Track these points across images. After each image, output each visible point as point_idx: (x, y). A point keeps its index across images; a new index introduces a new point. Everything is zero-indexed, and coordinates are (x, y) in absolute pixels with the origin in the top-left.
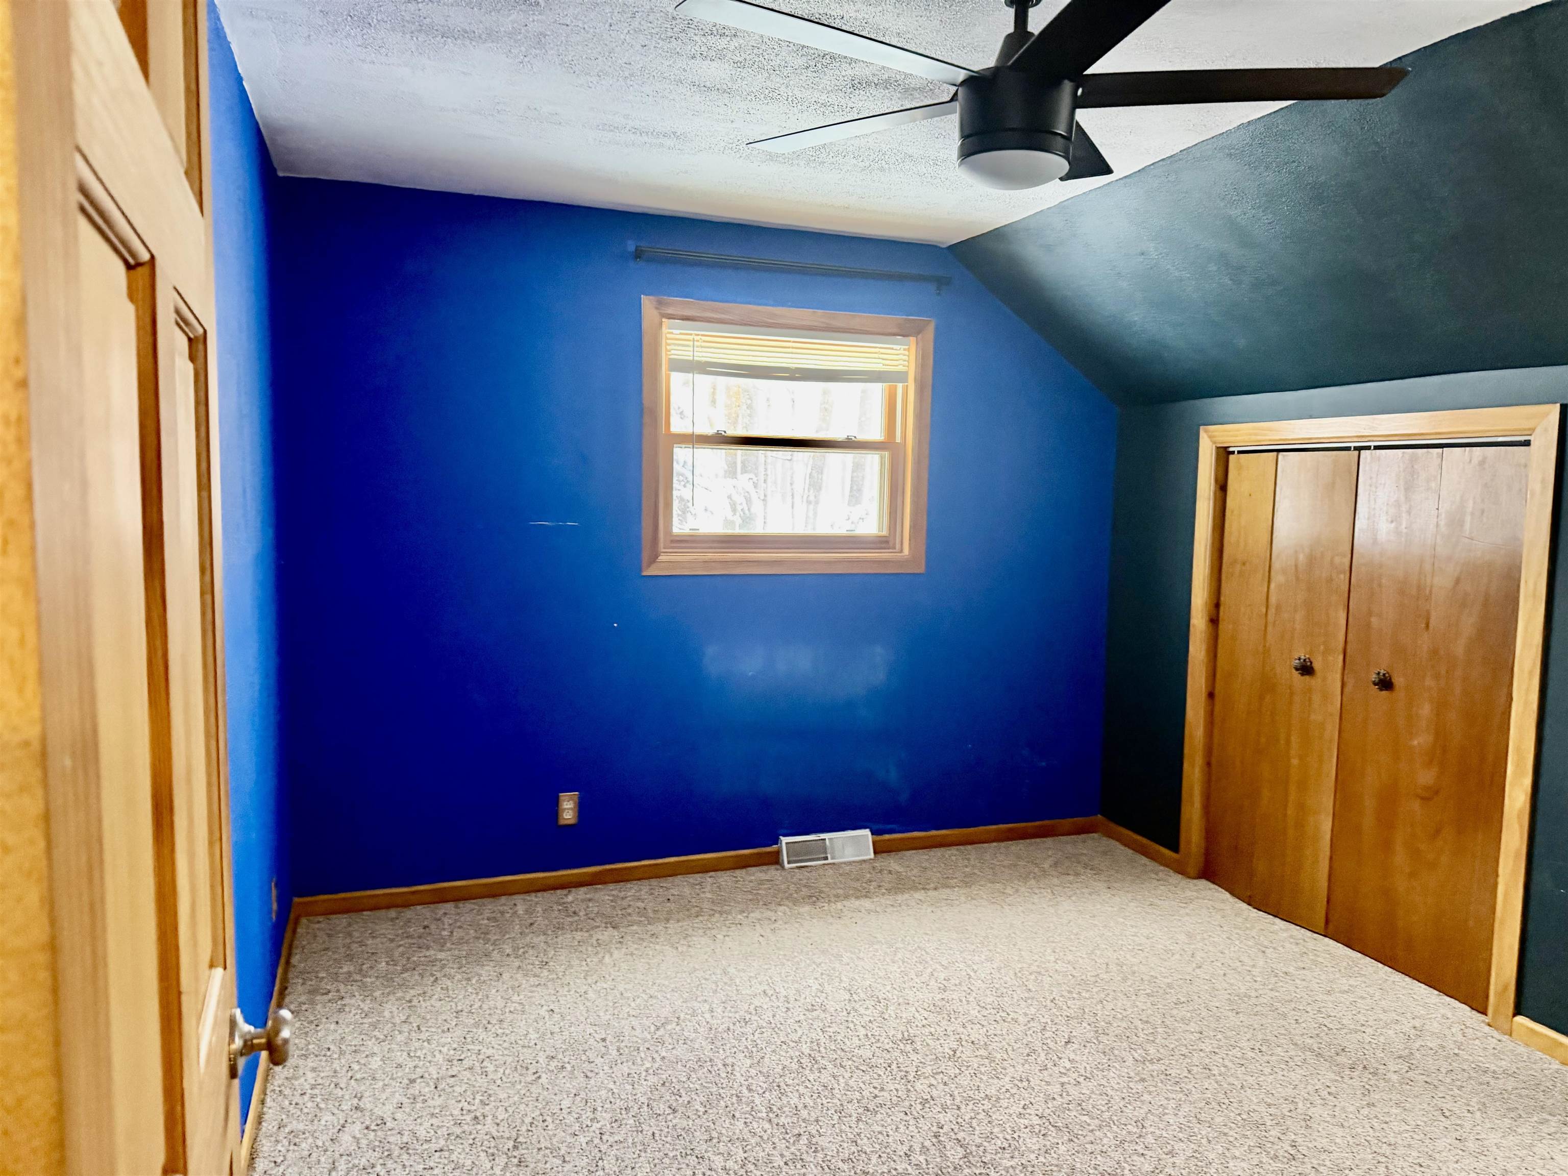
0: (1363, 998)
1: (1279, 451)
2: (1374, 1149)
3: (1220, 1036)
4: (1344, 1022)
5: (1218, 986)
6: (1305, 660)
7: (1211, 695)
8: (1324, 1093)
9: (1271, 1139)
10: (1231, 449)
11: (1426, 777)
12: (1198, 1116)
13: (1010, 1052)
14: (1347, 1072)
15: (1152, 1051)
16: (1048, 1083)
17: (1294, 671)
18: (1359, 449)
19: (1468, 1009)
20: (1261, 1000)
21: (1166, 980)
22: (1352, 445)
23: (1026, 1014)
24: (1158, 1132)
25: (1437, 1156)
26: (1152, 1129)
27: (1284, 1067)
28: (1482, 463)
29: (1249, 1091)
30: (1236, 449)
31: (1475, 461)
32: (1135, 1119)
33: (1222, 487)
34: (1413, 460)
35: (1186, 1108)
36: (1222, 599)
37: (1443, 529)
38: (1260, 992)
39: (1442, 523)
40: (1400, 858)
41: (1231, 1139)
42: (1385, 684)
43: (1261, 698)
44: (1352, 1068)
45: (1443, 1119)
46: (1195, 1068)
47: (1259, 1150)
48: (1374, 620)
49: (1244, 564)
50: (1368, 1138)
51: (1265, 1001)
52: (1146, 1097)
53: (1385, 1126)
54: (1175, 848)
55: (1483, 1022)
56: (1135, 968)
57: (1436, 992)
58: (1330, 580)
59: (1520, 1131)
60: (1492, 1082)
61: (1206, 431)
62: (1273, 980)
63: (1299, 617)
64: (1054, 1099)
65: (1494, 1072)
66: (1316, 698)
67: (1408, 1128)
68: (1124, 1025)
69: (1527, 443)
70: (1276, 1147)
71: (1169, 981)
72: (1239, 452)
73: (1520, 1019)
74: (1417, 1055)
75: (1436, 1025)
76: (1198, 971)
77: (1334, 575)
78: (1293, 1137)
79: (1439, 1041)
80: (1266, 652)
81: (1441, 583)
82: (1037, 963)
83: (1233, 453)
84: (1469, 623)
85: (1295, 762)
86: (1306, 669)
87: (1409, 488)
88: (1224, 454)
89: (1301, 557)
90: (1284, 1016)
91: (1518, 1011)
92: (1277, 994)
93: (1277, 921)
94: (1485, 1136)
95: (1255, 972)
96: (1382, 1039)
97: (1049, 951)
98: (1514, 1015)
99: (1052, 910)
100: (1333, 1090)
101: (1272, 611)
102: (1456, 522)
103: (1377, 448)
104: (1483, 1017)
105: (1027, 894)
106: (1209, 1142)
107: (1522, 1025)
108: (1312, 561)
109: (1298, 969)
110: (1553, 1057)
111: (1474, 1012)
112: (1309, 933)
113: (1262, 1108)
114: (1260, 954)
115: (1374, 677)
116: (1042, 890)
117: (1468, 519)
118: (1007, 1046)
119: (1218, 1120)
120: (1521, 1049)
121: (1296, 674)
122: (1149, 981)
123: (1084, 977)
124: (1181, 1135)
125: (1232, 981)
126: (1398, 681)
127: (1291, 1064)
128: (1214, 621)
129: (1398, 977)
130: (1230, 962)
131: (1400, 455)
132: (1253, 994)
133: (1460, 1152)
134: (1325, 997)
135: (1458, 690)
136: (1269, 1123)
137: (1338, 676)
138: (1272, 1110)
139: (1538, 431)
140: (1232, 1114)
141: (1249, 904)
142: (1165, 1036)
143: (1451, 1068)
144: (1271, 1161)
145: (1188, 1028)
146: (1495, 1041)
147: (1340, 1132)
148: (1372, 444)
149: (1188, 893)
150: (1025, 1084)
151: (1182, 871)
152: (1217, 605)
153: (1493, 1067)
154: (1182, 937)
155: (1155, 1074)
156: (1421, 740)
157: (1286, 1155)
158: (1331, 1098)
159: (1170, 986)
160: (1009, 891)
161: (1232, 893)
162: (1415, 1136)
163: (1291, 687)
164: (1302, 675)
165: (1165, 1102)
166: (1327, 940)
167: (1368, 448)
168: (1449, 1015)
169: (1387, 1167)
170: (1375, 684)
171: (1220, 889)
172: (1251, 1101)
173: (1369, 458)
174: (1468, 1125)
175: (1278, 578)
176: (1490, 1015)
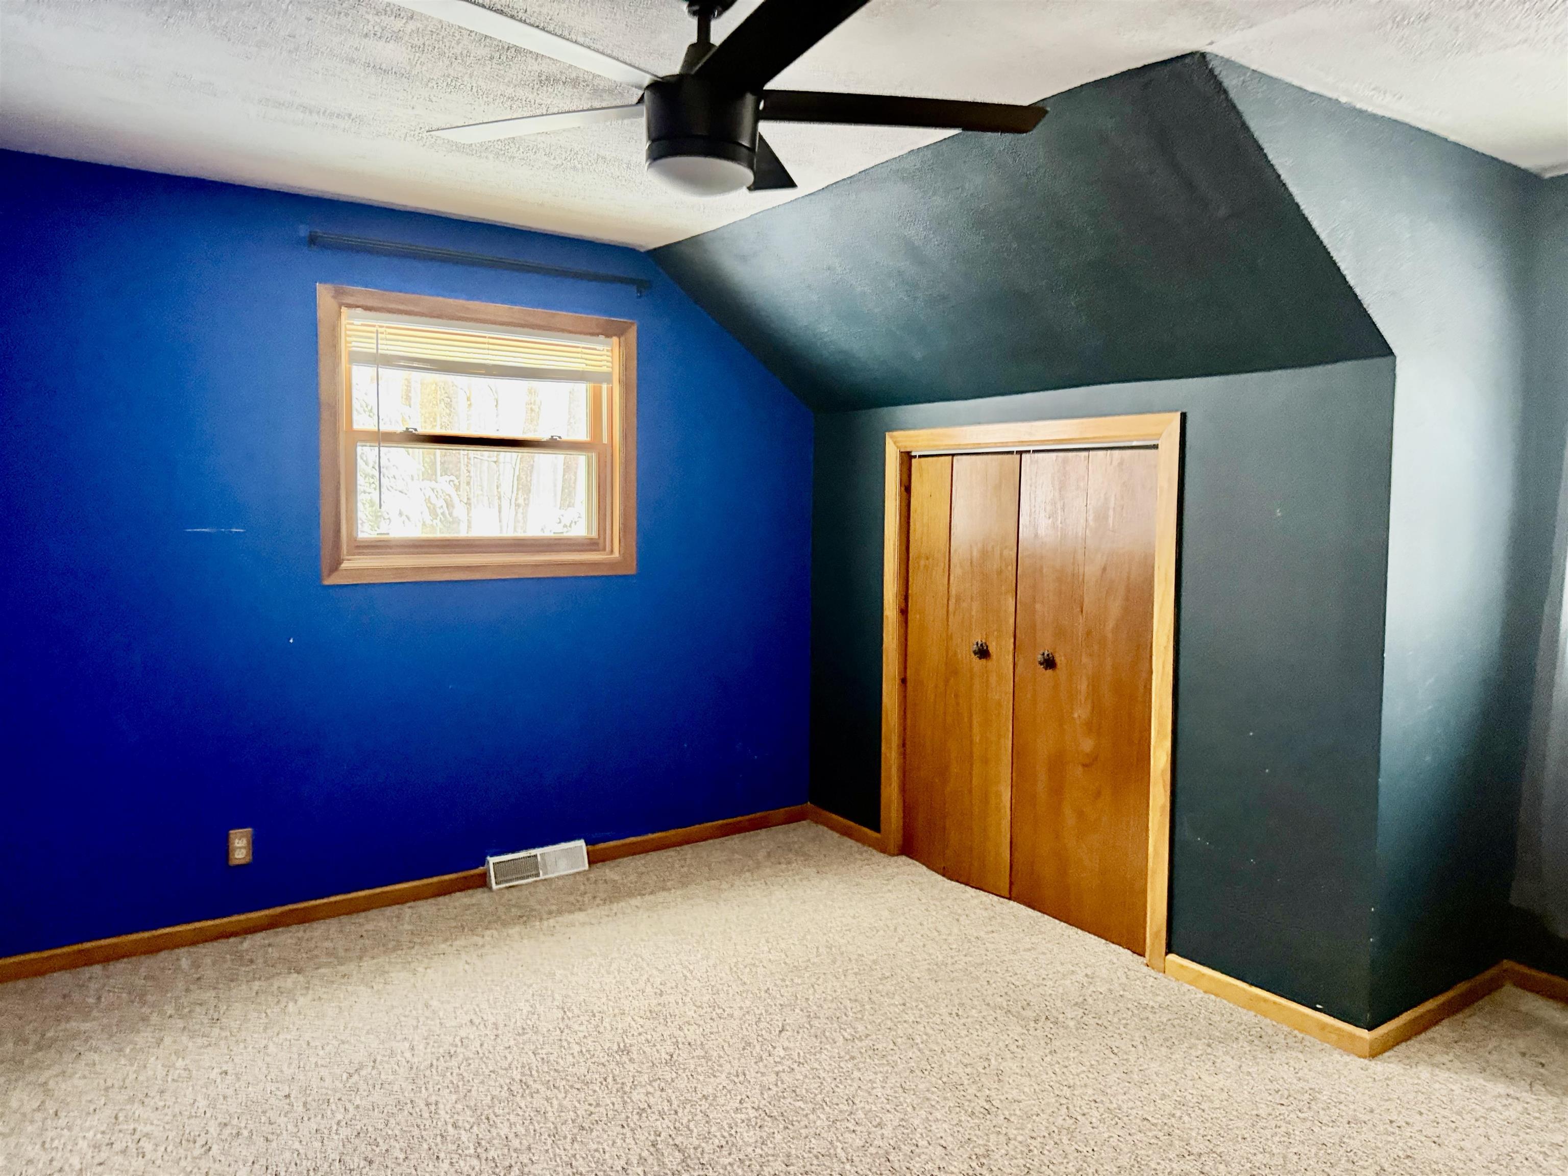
0: (1044, 953)
1: (953, 455)
2: (1057, 1092)
3: (921, 1006)
4: (1029, 978)
5: (919, 957)
6: (982, 645)
7: (904, 681)
8: (1013, 1047)
9: (969, 1097)
10: (913, 454)
11: (1088, 745)
12: (904, 1085)
13: (726, 1048)
14: (1032, 1024)
15: (860, 1028)
16: (763, 1074)
17: (973, 655)
18: (1020, 453)
19: (1129, 952)
20: (956, 966)
21: (871, 958)
22: (1015, 449)
23: (741, 1008)
24: (867, 1107)
25: (1108, 1091)
26: (862, 1105)
27: (978, 1027)
28: (1121, 464)
29: (948, 1054)
30: (917, 454)
31: (1115, 463)
32: (846, 1097)
33: (906, 488)
34: (1065, 462)
35: (893, 1080)
36: (910, 592)
37: (1091, 523)
38: (956, 958)
39: (1090, 518)
40: (1070, 818)
41: (933, 1103)
42: (1049, 663)
43: (947, 681)
44: (1036, 1021)
45: (1112, 1056)
46: (899, 1040)
47: (958, 1109)
48: (1038, 606)
49: (927, 559)
50: (1052, 1084)
51: (961, 967)
52: (856, 1074)
53: (1065, 1070)
54: (877, 829)
55: (1142, 963)
56: (843, 949)
57: (1103, 941)
58: (1000, 572)
59: (1174, 1057)
60: (1151, 1016)
61: (891, 437)
62: (966, 946)
63: (976, 606)
64: (769, 1089)
65: (1153, 1007)
66: (993, 679)
67: (1084, 1068)
68: (834, 1006)
69: (1155, 447)
70: (973, 1104)
71: (875, 957)
72: (920, 456)
73: (1172, 957)
74: (1090, 1000)
75: (1104, 971)
76: (900, 945)
77: (1003, 568)
78: (988, 1092)
79: (1107, 986)
80: (950, 638)
81: (1091, 571)
82: (751, 956)
83: (915, 457)
84: (1115, 608)
85: (977, 739)
86: (983, 653)
87: (1062, 487)
88: (907, 458)
89: (975, 554)
90: (977, 978)
91: (1169, 950)
92: (971, 959)
93: (968, 889)
94: (1146, 1066)
95: (951, 939)
96: (1061, 991)
97: (763, 941)
98: (1167, 954)
99: (765, 900)
100: (1021, 1043)
101: (953, 601)
102: (1101, 517)
103: (1034, 451)
104: (1141, 958)
105: (741, 888)
106: (914, 1108)
107: (1173, 962)
108: (984, 554)
109: (987, 933)
110: (1197, 987)
111: (1135, 955)
112: (996, 898)
113: (960, 1070)
114: (955, 922)
115: (1040, 658)
116: (756, 883)
117: (1111, 513)
118: (723, 1043)
119: (921, 1086)
120: (1174, 984)
121: (975, 659)
122: (856, 960)
123: (796, 964)
124: (888, 1107)
125: (931, 951)
126: (1060, 660)
127: (985, 1023)
128: (904, 612)
129: (1073, 931)
130: (928, 933)
131: (1054, 458)
132: (950, 961)
133: (1127, 1084)
134: (1011, 957)
135: (1108, 668)
136: (966, 1082)
137: (1010, 659)
138: (969, 1070)
139: (1163, 435)
140: (934, 1079)
141: (944, 876)
142: (872, 1012)
143: (1118, 1008)
144: (969, 1119)
145: (892, 1002)
146: (1152, 979)
147: (1025, 1080)
148: (1031, 448)
149: (889, 870)
150: (741, 1078)
151: (883, 850)
152: (906, 598)
153: (1151, 1003)
154: (886, 913)
155: (863, 1051)
156: (1081, 713)
157: (982, 1110)
158: (1019, 1050)
159: (875, 962)
160: (725, 886)
161: (928, 867)
162: (1090, 1075)
163: (971, 670)
164: (980, 658)
165: (872, 1077)
166: (1011, 903)
167: (1029, 451)
168: (1115, 961)
169: (1068, 1108)
170: (1041, 664)
171: (917, 863)
172: (950, 1063)
173: (1029, 461)
174: (1132, 1059)
175: (956, 571)
176: (1147, 954)
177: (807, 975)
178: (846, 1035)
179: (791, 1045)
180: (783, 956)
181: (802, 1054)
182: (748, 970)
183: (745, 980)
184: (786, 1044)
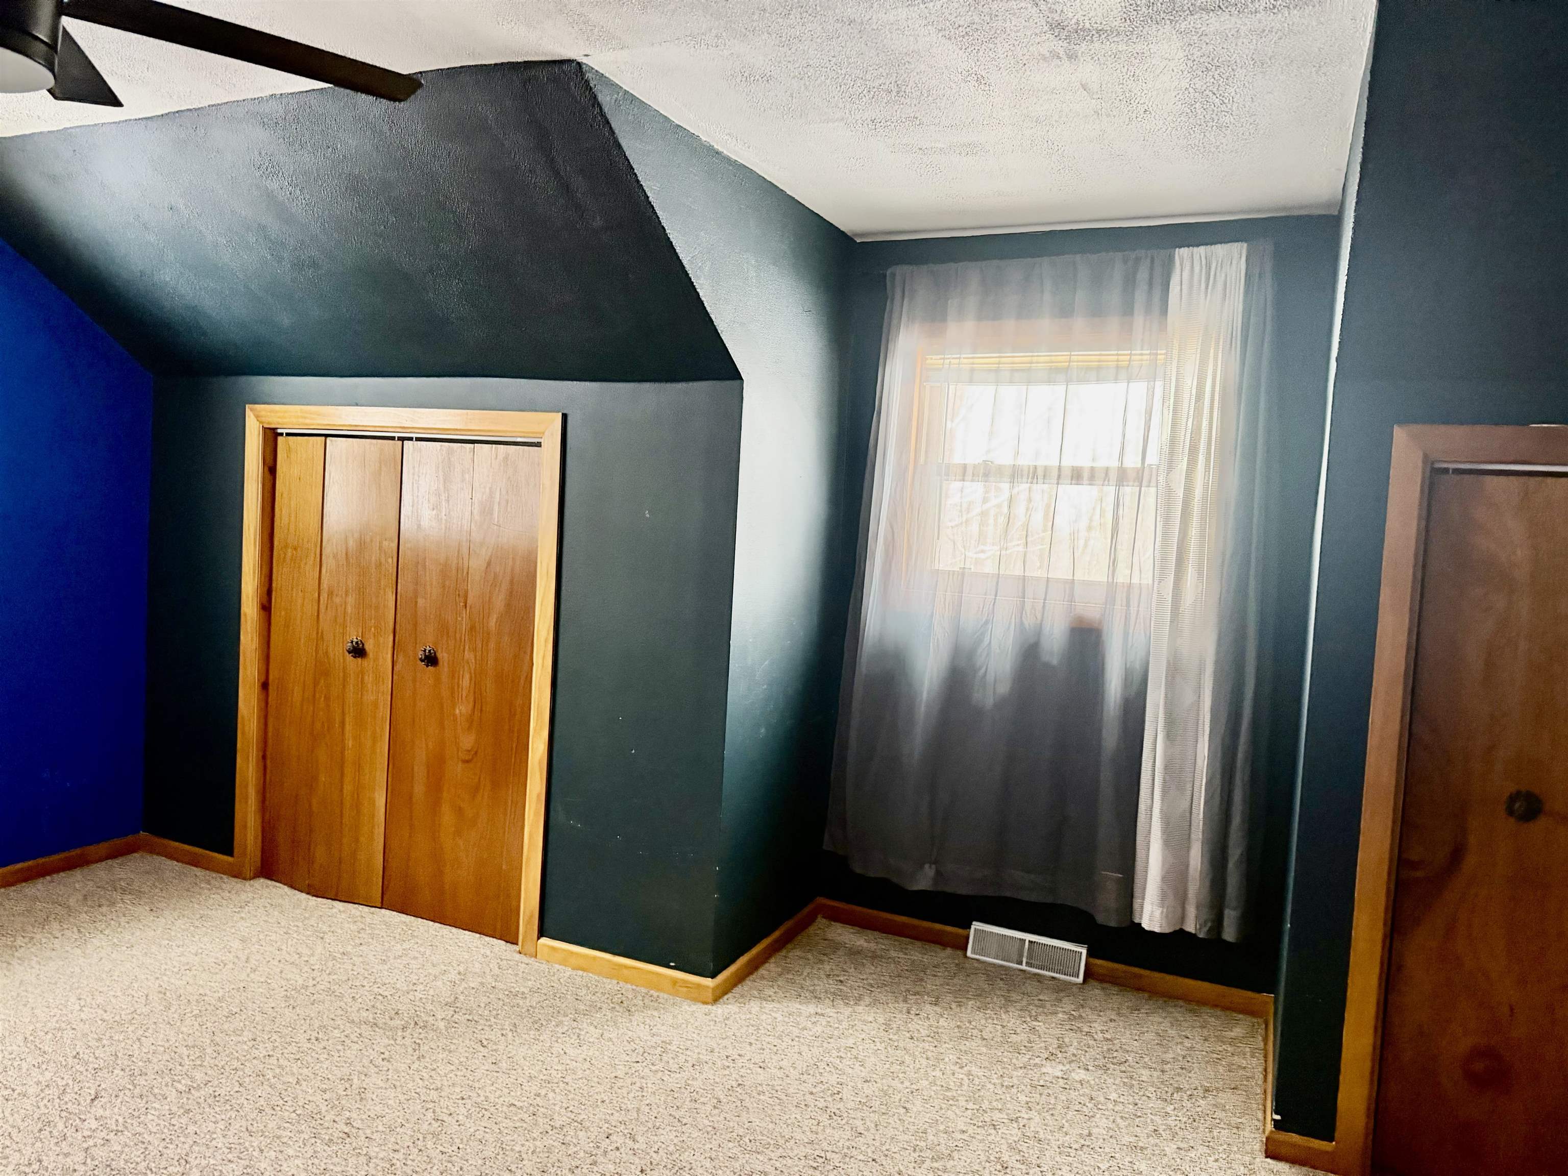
0: (415, 958)
1: (326, 436)
2: (423, 1098)
3: (275, 1037)
4: (398, 986)
5: (274, 985)
6: (357, 643)
7: (265, 686)
8: (379, 1061)
9: (326, 1125)
10: (279, 431)
11: (468, 741)
12: (250, 1128)
14: (400, 1033)
15: (199, 1076)
17: (347, 654)
18: (402, 439)
19: (503, 943)
20: (319, 987)
21: (216, 995)
22: (396, 435)
24: (204, 1162)
25: (477, 1085)
26: (197, 1161)
27: (340, 1047)
28: (506, 458)
29: (304, 1083)
30: (284, 431)
31: (500, 457)
32: (177, 1158)
33: (271, 469)
34: (450, 452)
35: (236, 1125)
36: (274, 585)
37: (477, 517)
38: (318, 979)
39: (476, 512)
40: (447, 818)
41: (285, 1140)
42: (431, 660)
43: (316, 683)
44: (404, 1029)
45: (482, 1049)
46: (247, 1080)
47: (313, 1140)
48: (421, 602)
49: (295, 549)
50: (418, 1090)
51: (323, 987)
52: (192, 1128)
53: (433, 1073)
54: (229, 852)
55: (515, 951)
56: (182, 991)
57: (478, 935)
58: (379, 565)
59: (541, 1038)
60: (521, 1002)
61: (251, 410)
62: (330, 964)
63: (351, 600)
65: (523, 993)
66: (369, 679)
67: (452, 1067)
68: (167, 1057)
69: (538, 445)
70: (331, 1131)
71: (220, 995)
72: (288, 434)
73: (544, 941)
74: (462, 998)
75: (477, 965)
76: (252, 975)
77: (383, 560)
78: (348, 1114)
79: (480, 980)
80: (320, 637)
81: (476, 564)
83: (281, 434)
84: (499, 602)
85: (350, 743)
86: (358, 651)
87: (447, 480)
88: (272, 436)
89: (351, 543)
90: (341, 997)
91: (542, 933)
92: (335, 977)
93: (337, 904)
94: (514, 1052)
95: (312, 960)
96: (431, 992)
98: (538, 939)
100: (387, 1055)
101: (324, 596)
102: (487, 511)
103: (418, 439)
104: (515, 947)
107: (544, 945)
108: (362, 545)
109: (354, 946)
110: (566, 966)
111: (508, 944)
112: (366, 909)
113: (318, 1098)
114: (319, 941)
115: (420, 654)
117: (496, 508)
119: (271, 1125)
120: (544, 967)
121: (349, 657)
122: (197, 1001)
125: (289, 977)
126: (442, 656)
127: (348, 1042)
128: (266, 607)
129: (446, 931)
130: (288, 958)
131: (439, 448)
132: (311, 983)
133: (495, 1074)
134: (380, 967)
135: (491, 662)
136: (324, 1109)
137: (389, 656)
138: (326, 1096)
139: (546, 433)
140: (287, 1114)
141: (308, 893)
143: (489, 1000)
144: (326, 1147)
145: (240, 1039)
146: (523, 965)
147: (391, 1093)
148: (414, 436)
149: (243, 896)
151: (237, 874)
152: (269, 592)
153: (522, 989)
154: (236, 944)
156: (462, 709)
157: (341, 1135)
158: (385, 1063)
159: (220, 1000)
161: (292, 887)
162: (459, 1073)
163: (344, 669)
164: (355, 657)
166: (383, 911)
167: (411, 439)
168: (488, 953)
169: (434, 1112)
170: (422, 660)
171: (278, 884)
172: (307, 1092)
173: (411, 448)
174: (501, 1047)
175: (329, 563)
176: (520, 943)
177: (131, 1028)
178: (179, 1086)
179: (107, 1113)
180: (100, 1012)
181: (121, 1120)
182: (50, 1036)
183: (46, 1048)
184: (100, 1112)
